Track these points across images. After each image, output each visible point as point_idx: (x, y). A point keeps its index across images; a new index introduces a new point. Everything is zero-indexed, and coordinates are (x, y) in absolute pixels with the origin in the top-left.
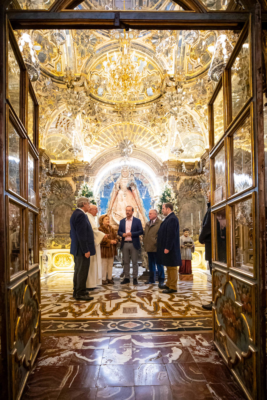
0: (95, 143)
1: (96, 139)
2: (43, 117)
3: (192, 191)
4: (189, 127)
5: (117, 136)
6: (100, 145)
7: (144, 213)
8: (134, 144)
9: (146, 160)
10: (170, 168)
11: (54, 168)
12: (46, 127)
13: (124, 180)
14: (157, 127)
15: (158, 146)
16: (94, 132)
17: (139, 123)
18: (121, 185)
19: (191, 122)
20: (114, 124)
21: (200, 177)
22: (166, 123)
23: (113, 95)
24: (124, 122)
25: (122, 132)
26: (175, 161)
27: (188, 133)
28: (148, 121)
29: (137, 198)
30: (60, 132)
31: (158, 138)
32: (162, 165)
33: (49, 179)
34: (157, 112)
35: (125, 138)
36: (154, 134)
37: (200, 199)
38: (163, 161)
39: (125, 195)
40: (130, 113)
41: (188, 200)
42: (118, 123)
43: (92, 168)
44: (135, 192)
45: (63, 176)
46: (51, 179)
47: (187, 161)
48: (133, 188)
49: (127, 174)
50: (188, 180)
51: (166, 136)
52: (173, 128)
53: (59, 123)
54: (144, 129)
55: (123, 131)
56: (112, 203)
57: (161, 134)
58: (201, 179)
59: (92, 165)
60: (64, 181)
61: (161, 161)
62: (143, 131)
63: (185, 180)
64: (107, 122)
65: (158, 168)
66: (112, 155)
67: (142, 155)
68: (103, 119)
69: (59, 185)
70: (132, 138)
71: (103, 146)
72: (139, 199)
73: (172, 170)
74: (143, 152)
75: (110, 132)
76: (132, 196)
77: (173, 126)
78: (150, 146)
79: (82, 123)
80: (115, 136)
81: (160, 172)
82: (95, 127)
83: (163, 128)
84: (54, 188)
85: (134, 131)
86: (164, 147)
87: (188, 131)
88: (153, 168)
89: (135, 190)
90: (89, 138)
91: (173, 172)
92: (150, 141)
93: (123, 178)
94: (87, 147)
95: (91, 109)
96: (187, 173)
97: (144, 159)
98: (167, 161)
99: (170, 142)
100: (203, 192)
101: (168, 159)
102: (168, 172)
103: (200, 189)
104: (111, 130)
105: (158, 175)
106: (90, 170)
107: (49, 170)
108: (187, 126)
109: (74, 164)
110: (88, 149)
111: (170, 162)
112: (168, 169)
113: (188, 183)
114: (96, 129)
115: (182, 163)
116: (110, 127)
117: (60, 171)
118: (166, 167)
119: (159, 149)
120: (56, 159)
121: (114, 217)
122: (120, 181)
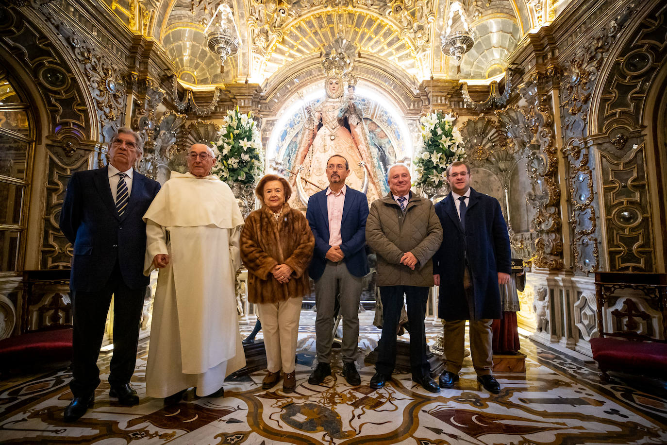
0: (275, 51)
1: (279, 42)
3: (484, 146)
5: (321, 36)
6: (287, 54)
7: (381, 183)
8: (357, 51)
9: (383, 83)
10: (435, 98)
11: (189, 100)
13: (332, 104)
14: (406, 13)
15: (408, 55)
16: (275, 27)
17: (369, 10)
18: (324, 115)
20: (315, 12)
21: (507, 112)
22: (426, 1)
24: (336, 8)
25: (332, 29)
26: (446, 81)
27: (477, 18)
28: (388, 2)
29: (362, 147)
30: (200, 22)
31: (407, 39)
32: (416, 92)
33: (173, 117)
35: (337, 36)
36: (399, 30)
37: (502, 165)
38: (421, 82)
39: (333, 138)
41: (475, 166)
43: (269, 99)
44: (357, 130)
45: (208, 117)
46: (176, 117)
47: (471, 82)
48: (352, 121)
49: (340, 90)
50: (475, 122)
51: (427, 32)
54: (378, 22)
55: (335, 25)
56: (299, 158)
57: (415, 25)
58: (509, 117)
59: (270, 94)
60: (207, 126)
61: (414, 83)
62: (375, 26)
63: (469, 120)
64: (301, 6)
65: (407, 98)
66: (309, 73)
67: (373, 73)
69: (198, 134)
70: (353, 39)
71: (291, 56)
72: (368, 148)
73: (439, 101)
74: (376, 66)
75: (309, 31)
76: (350, 140)
77: (442, 7)
78: (391, 54)
79: (247, 2)
80: (318, 36)
81: (412, 107)
82: (275, 16)
83: (419, 12)
84: (188, 140)
85: (356, 26)
86: (421, 55)
87: (477, 13)
88: (397, 100)
89: (359, 127)
90: (263, 38)
91: (441, 105)
92: (390, 44)
93: (330, 100)
94: (259, 56)
96: (471, 109)
97: (378, 80)
98: (429, 79)
99: (433, 43)
100: (513, 147)
101: (430, 75)
102: (431, 106)
103: (503, 141)
104: (310, 24)
105: (408, 113)
106: (263, 105)
107: (172, 98)
108: (474, 3)
109: (229, 89)
110: (261, 62)
111: (435, 83)
112: (431, 100)
113: (475, 130)
114: (279, 19)
115: (462, 86)
116: (307, 18)
117: (203, 106)
118: (427, 96)
119: (411, 61)
120: (195, 83)
121: (303, 191)
122: (321, 106)
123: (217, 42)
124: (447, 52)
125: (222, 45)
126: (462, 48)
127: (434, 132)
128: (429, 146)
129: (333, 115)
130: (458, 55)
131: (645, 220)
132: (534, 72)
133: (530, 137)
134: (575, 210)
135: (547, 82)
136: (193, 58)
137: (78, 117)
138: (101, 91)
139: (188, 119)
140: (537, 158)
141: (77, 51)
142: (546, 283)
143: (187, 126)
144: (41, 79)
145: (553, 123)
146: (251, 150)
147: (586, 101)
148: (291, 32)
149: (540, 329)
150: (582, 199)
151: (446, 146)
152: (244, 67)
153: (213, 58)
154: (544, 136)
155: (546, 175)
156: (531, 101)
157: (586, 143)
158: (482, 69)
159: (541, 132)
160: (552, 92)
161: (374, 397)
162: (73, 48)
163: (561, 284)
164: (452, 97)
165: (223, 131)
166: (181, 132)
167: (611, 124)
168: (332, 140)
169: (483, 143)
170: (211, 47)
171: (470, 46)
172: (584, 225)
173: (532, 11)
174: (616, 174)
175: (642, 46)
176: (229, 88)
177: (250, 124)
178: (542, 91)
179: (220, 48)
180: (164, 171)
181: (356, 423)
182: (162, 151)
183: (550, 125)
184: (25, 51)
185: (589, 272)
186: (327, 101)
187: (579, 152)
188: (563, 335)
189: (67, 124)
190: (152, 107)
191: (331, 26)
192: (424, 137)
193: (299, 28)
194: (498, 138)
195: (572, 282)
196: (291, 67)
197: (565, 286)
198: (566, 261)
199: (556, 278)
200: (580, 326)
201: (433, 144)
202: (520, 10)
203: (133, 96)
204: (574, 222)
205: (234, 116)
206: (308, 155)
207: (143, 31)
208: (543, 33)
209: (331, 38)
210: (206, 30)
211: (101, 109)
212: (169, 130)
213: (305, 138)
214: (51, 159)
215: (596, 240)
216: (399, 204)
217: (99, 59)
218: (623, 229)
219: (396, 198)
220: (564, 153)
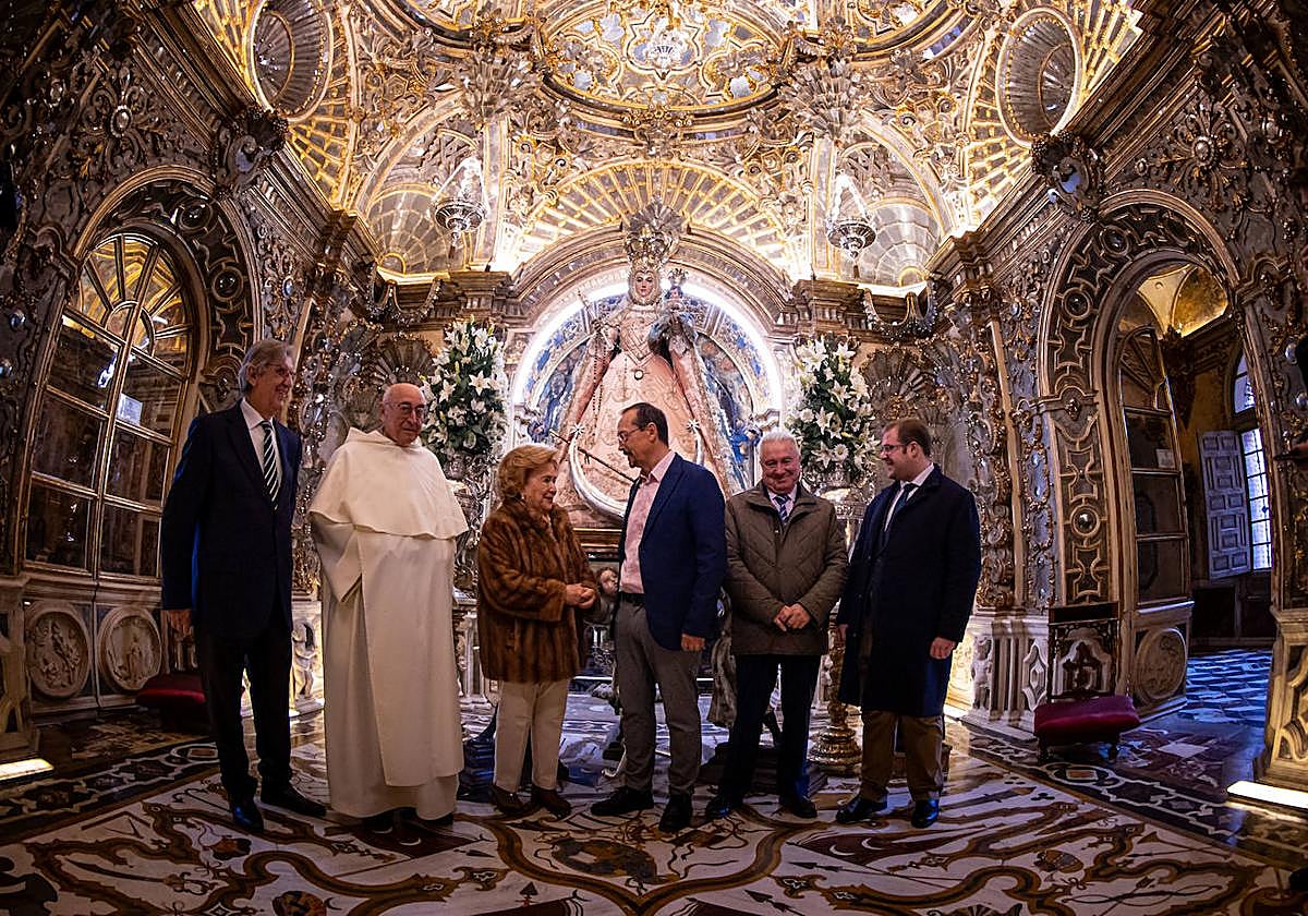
0: (542, 219)
1: (550, 206)
2: (380, 128)
3: (903, 396)
4: (878, 180)
5: (624, 198)
6: (562, 224)
8: (684, 226)
9: (728, 277)
10: (820, 310)
12: (381, 159)
13: (639, 315)
14: (767, 176)
15: (772, 238)
16: (546, 184)
17: (705, 165)
18: (624, 333)
19: (882, 166)
20: (616, 165)
21: (933, 344)
22: (798, 163)
23: (621, 95)
24: (652, 160)
25: (642, 188)
26: (837, 285)
27: (877, 199)
28: (737, 158)
29: (693, 392)
30: (429, 181)
31: (769, 212)
32: (788, 297)
33: (361, 330)
34: (769, 131)
35: (651, 200)
36: (757, 199)
38: (795, 279)
39: (639, 375)
40: (676, 136)
42: (632, 162)
43: (522, 296)
44: (686, 363)
45: (415, 328)
46: (366, 328)
47: (877, 290)
48: (677, 346)
49: (654, 293)
51: (802, 206)
52: (824, 180)
53: (432, 153)
54: (721, 184)
55: (648, 184)
56: (575, 408)
57: (783, 196)
58: (938, 352)
59: (524, 288)
60: (412, 342)
61: (784, 282)
62: (716, 189)
63: (878, 352)
64: (593, 156)
65: (772, 306)
66: (600, 255)
67: (712, 260)
68: (582, 149)
69: (396, 357)
70: (679, 207)
71: (569, 226)
72: (704, 396)
73: (827, 316)
74: (720, 251)
75: (602, 190)
76: (671, 380)
77: (823, 176)
78: (743, 233)
79: (505, 152)
80: (618, 199)
81: (781, 321)
82: (549, 169)
83: (789, 178)
84: (378, 367)
85: (684, 187)
86: (793, 239)
87: (876, 192)
88: (755, 308)
89: (688, 356)
90: (523, 200)
91: (831, 322)
92: (740, 218)
93: (636, 307)
94: (513, 227)
95: (543, 114)
96: (880, 332)
97: (721, 273)
98: (809, 279)
99: (814, 224)
100: (945, 400)
101: (811, 273)
102: (813, 322)
103: (931, 390)
104: (604, 179)
105: (774, 331)
106: (512, 307)
107: (363, 298)
108: (871, 179)
109: (456, 281)
110: (515, 237)
111: (820, 286)
112: (813, 312)
113: (888, 367)
114: (554, 173)
115: (863, 293)
116: (601, 172)
117: (409, 309)
118: (807, 304)
119: (778, 246)
120: (402, 272)
121: (581, 470)
122: (620, 318)
123: (452, 211)
124: (835, 242)
125: (456, 216)
126: (859, 240)
127: (820, 375)
128: (811, 397)
129: (641, 332)
130: (854, 249)
131: (1103, 524)
132: (965, 290)
133: (969, 391)
134: (1030, 511)
135: (983, 308)
136: (406, 233)
137: (238, 339)
138: (274, 296)
139: (383, 331)
140: (980, 424)
141: (261, 243)
142: (990, 631)
143: (379, 344)
144: (213, 288)
145: (997, 372)
146: (489, 394)
147: (1033, 343)
148: (572, 191)
149: (977, 704)
150: (1038, 493)
151: (841, 399)
152: (487, 244)
153: (438, 231)
154: (986, 390)
155: (993, 453)
156: (965, 333)
157: (1038, 409)
158: (893, 271)
159: (982, 384)
160: (991, 324)
161: (709, 831)
162: (258, 239)
163: (1010, 630)
164: (848, 310)
165: (442, 357)
166: (369, 354)
167: (1061, 384)
168: (637, 379)
169: (902, 392)
170: (440, 218)
171: (870, 239)
172: (1040, 534)
173: (950, 205)
174: (1074, 458)
175: (1078, 285)
176: (456, 278)
177: (492, 348)
178: (979, 322)
179: (453, 220)
180: (337, 423)
181: (679, 865)
182: (338, 386)
183: (993, 374)
184: (208, 253)
185: (1044, 608)
186: (631, 310)
187: (1031, 420)
188: (1006, 709)
189: (226, 350)
190: (333, 315)
191: (640, 184)
192: (804, 383)
193: (587, 186)
194: (923, 384)
195: (1023, 625)
196: (566, 245)
197: (1014, 634)
198: (1018, 595)
199: (1004, 621)
200: (1027, 691)
201: (818, 395)
202: (935, 200)
203: (312, 300)
204: (1028, 531)
205: (464, 331)
206: (591, 403)
207: (345, 203)
208: (969, 240)
209: (640, 202)
210: (437, 195)
211: (269, 325)
212: (352, 351)
213: (587, 373)
214: (201, 404)
215: (1053, 558)
216: (778, 507)
217: (281, 253)
218: (1082, 540)
219: (772, 496)
220: (1014, 420)
